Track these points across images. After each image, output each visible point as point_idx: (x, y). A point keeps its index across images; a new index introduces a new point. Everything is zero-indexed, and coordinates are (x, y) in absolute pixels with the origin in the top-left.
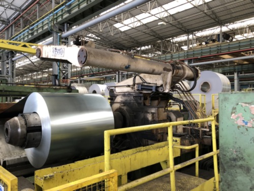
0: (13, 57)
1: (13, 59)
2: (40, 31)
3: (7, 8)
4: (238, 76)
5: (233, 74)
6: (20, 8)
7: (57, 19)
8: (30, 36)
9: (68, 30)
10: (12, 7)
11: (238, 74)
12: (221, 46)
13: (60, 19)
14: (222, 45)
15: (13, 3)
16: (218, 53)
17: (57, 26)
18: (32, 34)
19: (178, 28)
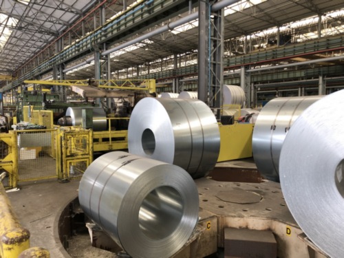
0: (64, 69)
1: (64, 71)
2: (85, 48)
3: (67, 11)
4: (323, 80)
5: (318, 78)
6: (81, 10)
7: (97, 40)
8: (77, 52)
9: (107, 49)
10: (73, 10)
11: (323, 77)
12: (276, 51)
13: (99, 41)
14: (278, 49)
15: (74, 6)
16: (273, 58)
17: (97, 46)
18: (78, 50)
19: (264, 21)
